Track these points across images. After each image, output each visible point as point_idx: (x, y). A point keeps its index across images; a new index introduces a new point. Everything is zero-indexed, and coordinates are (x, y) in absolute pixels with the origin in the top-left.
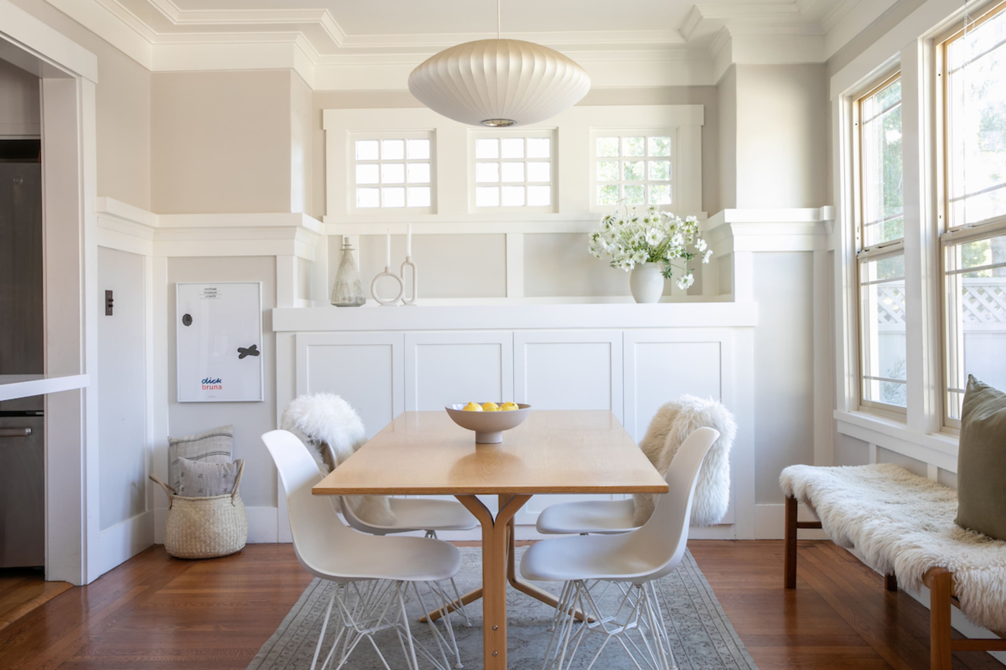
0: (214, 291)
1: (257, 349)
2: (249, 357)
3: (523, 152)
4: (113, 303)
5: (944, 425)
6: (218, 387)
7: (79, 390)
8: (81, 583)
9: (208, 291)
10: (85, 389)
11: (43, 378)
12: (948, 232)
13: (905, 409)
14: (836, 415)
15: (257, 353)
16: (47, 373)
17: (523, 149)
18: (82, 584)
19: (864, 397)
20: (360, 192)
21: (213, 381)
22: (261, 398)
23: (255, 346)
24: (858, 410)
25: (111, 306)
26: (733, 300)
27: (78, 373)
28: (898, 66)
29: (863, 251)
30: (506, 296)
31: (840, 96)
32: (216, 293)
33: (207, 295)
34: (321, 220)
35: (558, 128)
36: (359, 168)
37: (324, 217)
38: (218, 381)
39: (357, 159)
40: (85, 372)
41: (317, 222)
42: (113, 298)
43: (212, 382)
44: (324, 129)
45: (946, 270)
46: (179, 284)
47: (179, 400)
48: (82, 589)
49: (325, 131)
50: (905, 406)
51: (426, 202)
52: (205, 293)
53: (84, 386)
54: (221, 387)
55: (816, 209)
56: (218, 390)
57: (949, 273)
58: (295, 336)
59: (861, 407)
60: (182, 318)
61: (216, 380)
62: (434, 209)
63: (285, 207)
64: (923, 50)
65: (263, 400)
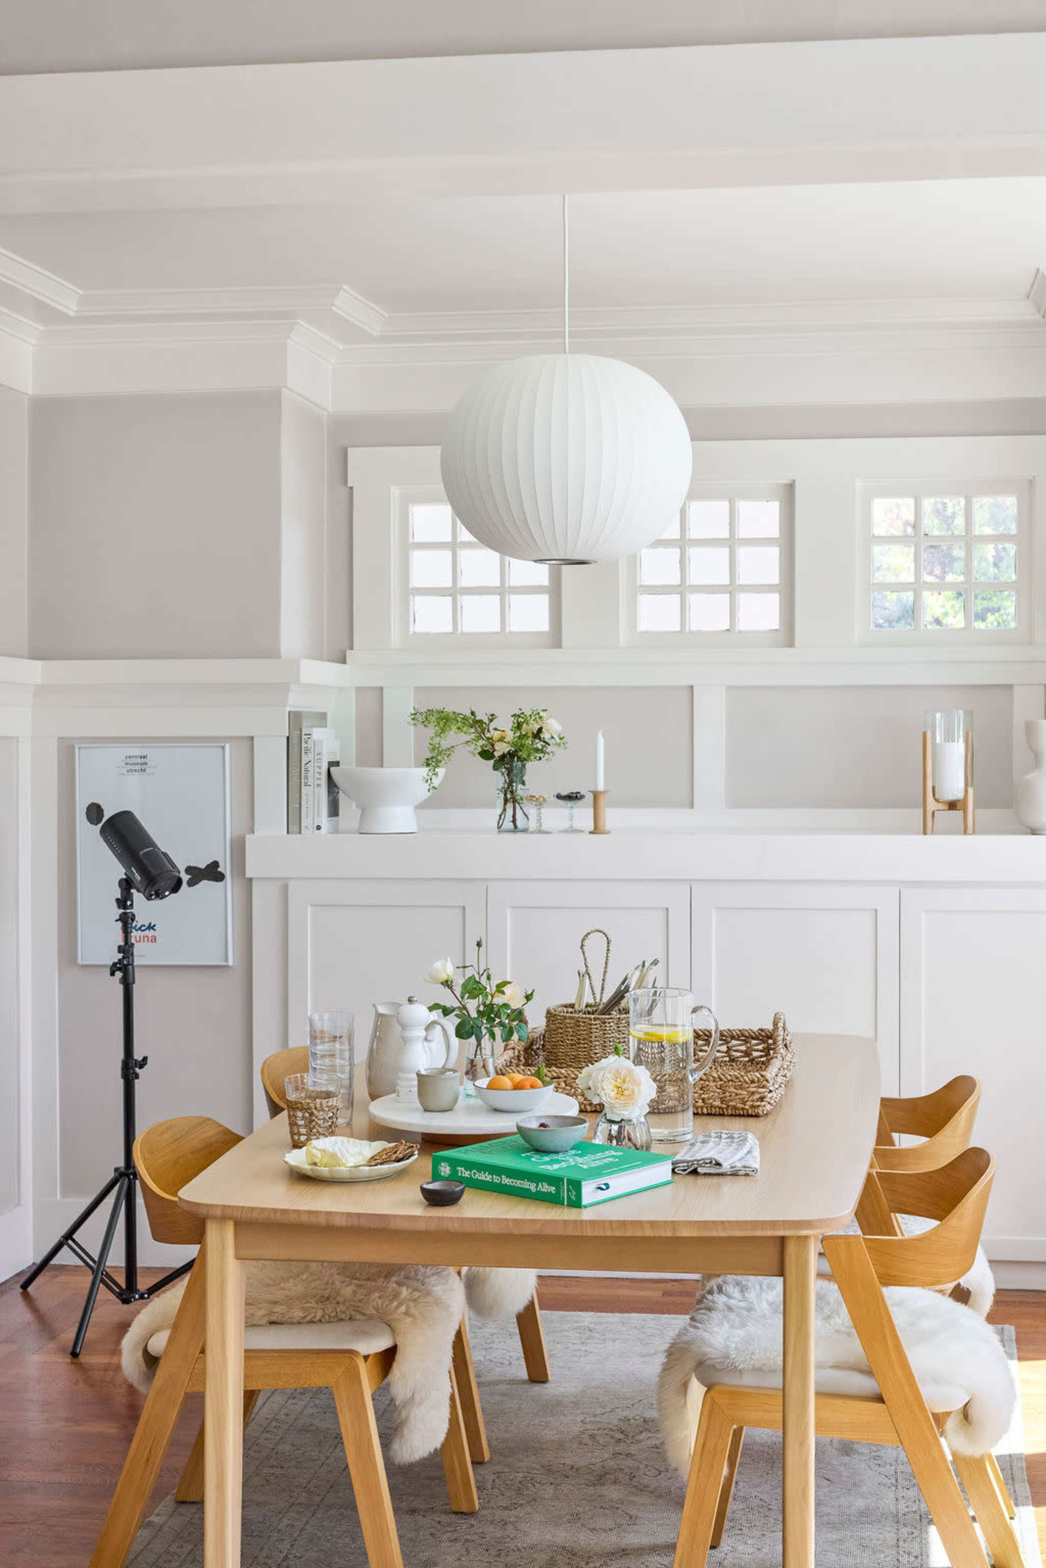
0: (143, 760)
1: (219, 870)
2: (204, 884)
3: (728, 527)
6: (150, 939)
9: (129, 761)
15: (220, 877)
17: (728, 521)
20: (418, 598)
21: (142, 926)
22: (227, 960)
23: (215, 864)
30: (692, 806)
32: (146, 763)
33: (130, 767)
34: (342, 660)
35: (794, 481)
36: (416, 556)
38: (151, 927)
39: (411, 540)
43: (140, 928)
44: (350, 485)
46: (79, 748)
47: (80, 961)
49: (352, 488)
51: (543, 624)
52: (127, 764)
54: (154, 940)
56: (150, 943)
60: (85, 810)
61: (147, 925)
62: (555, 638)
65: (230, 963)
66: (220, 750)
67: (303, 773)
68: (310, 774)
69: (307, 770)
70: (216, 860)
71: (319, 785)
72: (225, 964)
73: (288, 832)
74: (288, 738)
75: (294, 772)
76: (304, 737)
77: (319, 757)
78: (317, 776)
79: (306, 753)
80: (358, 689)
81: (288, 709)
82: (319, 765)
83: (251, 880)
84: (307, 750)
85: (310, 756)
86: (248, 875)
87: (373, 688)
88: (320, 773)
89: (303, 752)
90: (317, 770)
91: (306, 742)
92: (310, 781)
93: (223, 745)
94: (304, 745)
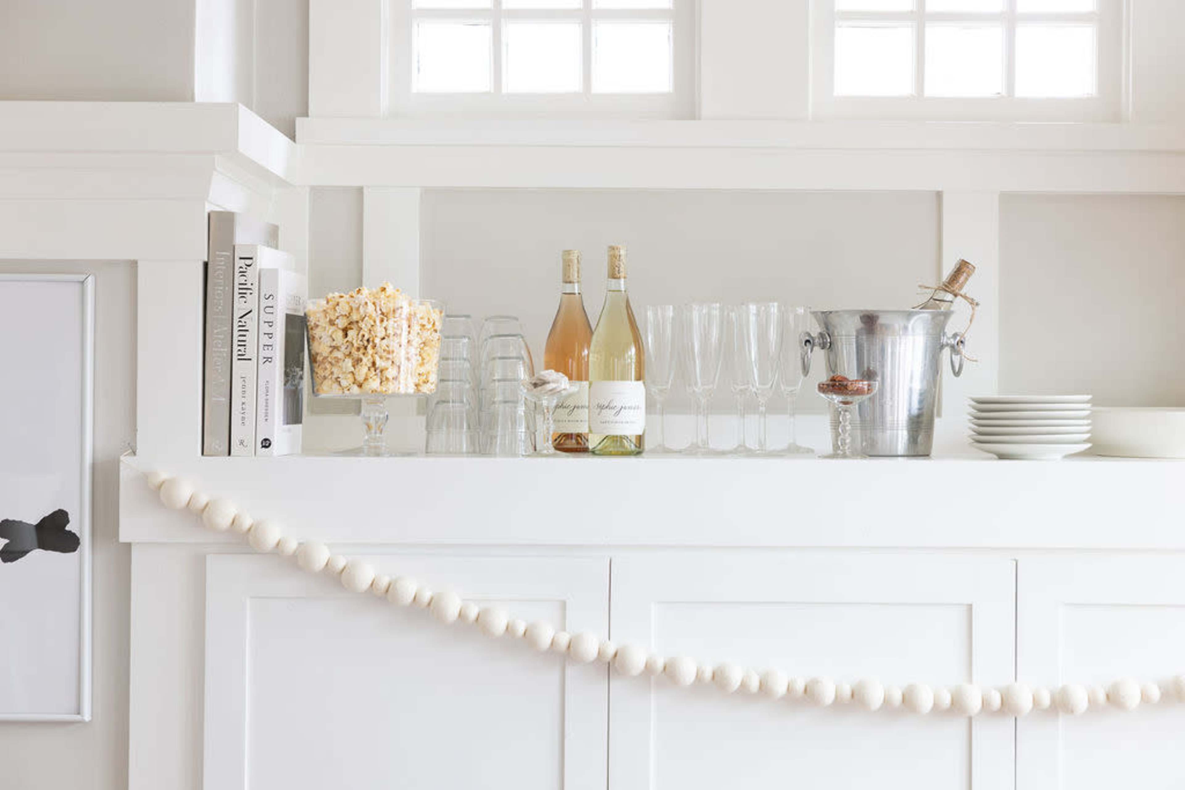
1: (68, 528)
22: (79, 710)
41: (282, 140)
65: (87, 717)
66: (78, 287)
67: (236, 334)
68: (251, 338)
69: (244, 330)
70: (62, 508)
71: (268, 359)
72: (78, 717)
73: (203, 454)
74: (206, 265)
75: (218, 332)
76: (239, 263)
77: (269, 303)
78: (264, 340)
79: (243, 295)
80: (317, 192)
81: (209, 208)
82: (269, 318)
83: (129, 545)
84: (244, 291)
85: (252, 302)
86: (123, 538)
87: (346, 189)
88: (270, 335)
89: (236, 291)
90: (265, 328)
91: (243, 274)
92: (251, 351)
93: (81, 277)
94: (238, 279)
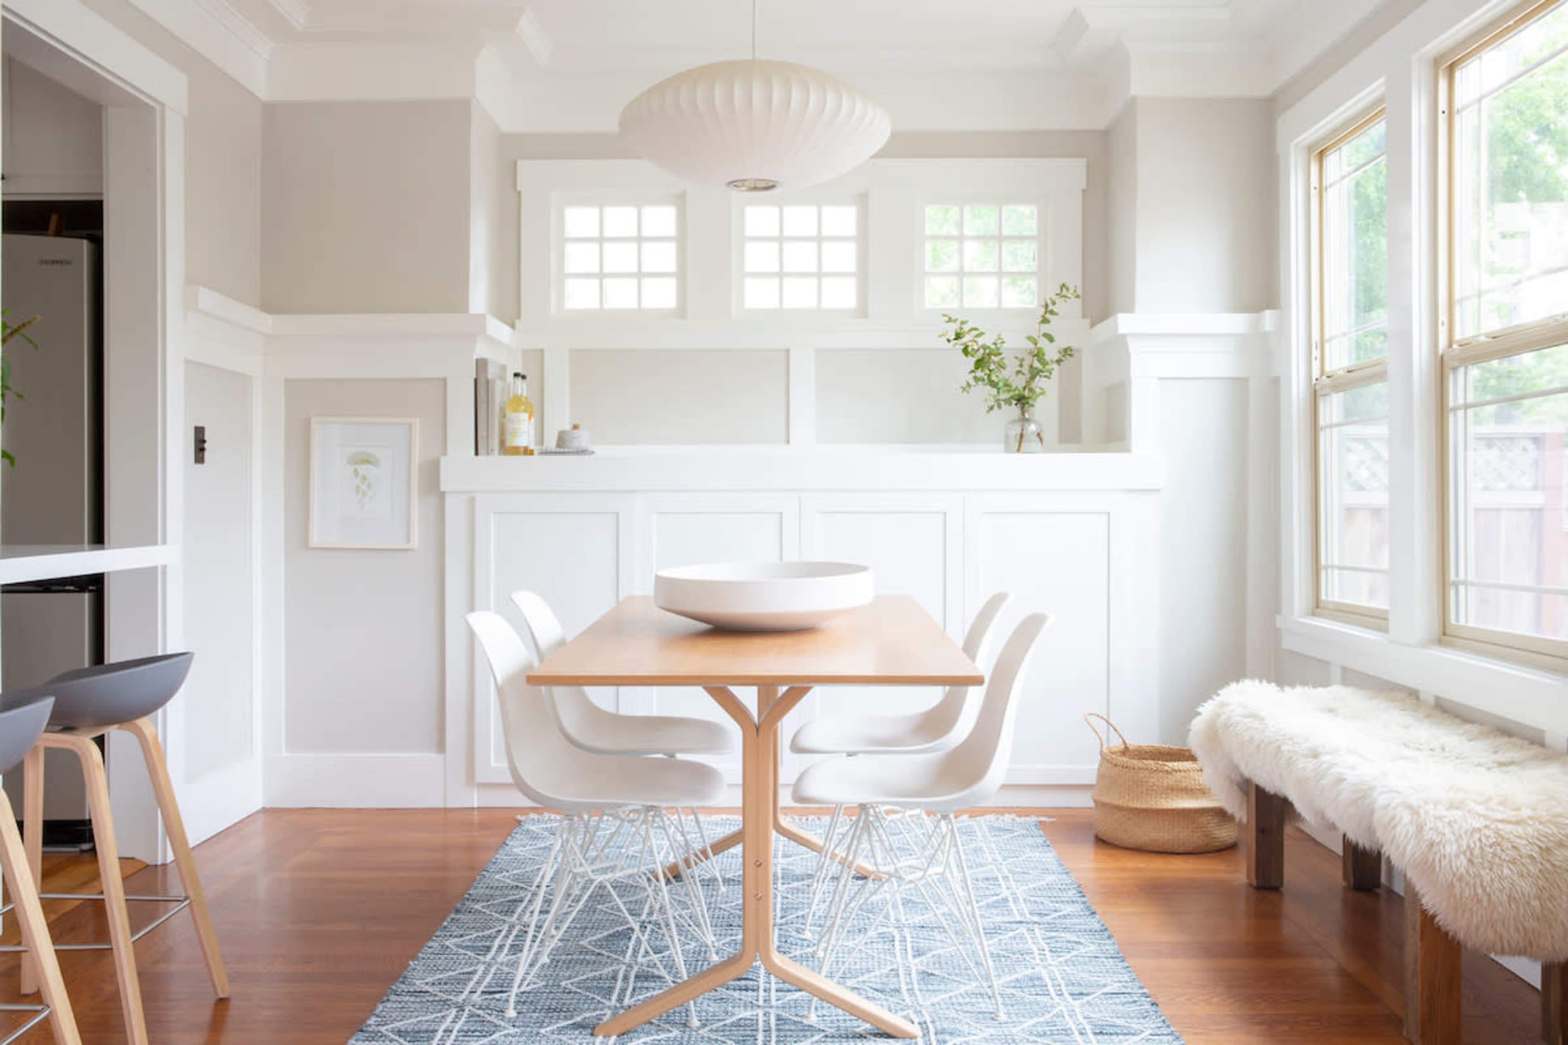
3: (816, 226)
4: (206, 445)
5: (1444, 634)
7: (155, 569)
8: (157, 861)
10: (164, 567)
11: (103, 549)
12: (1455, 346)
13: (1386, 612)
14: (1280, 622)
16: (109, 542)
17: (816, 221)
18: (159, 862)
19: (1323, 597)
20: (571, 285)
24: (1314, 614)
25: (202, 450)
26: (1127, 450)
27: (155, 543)
28: (1381, 100)
29: (1324, 378)
30: (788, 442)
31: (1292, 145)
34: (513, 326)
35: (868, 191)
36: (570, 248)
37: (517, 322)
39: (566, 235)
40: (164, 542)
41: (507, 329)
42: (206, 438)
44: (519, 189)
45: (1451, 404)
48: (160, 869)
49: (519, 193)
50: (1387, 608)
51: (671, 301)
53: (163, 563)
55: (1253, 315)
57: (1455, 409)
58: (472, 500)
59: (1318, 611)
62: (682, 312)
63: (460, 304)
64: (1419, 76)
73: (476, 455)
74: (476, 380)
75: (482, 406)
81: (475, 356)
83: (444, 493)
86: (442, 489)
